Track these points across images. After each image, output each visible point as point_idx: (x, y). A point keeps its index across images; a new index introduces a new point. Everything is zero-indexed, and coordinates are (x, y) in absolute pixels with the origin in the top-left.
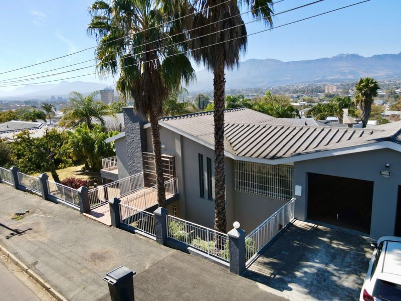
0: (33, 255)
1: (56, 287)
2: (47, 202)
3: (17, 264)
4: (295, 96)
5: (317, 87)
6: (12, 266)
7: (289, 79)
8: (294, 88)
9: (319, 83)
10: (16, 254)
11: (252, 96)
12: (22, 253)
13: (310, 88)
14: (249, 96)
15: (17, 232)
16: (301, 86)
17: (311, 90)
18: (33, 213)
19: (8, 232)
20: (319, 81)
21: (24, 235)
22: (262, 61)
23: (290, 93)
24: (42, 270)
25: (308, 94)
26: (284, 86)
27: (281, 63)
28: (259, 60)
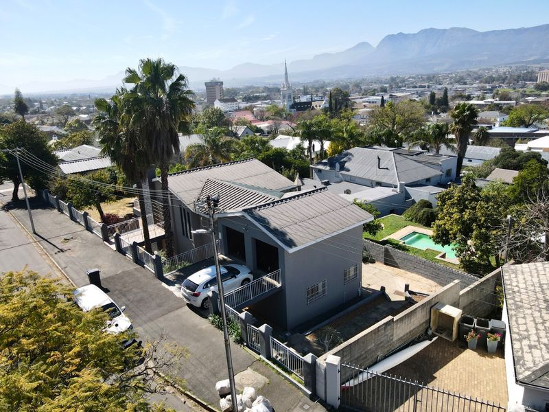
0: (66, 263)
1: (71, 278)
2: (87, 232)
3: (57, 267)
4: (488, 86)
5: (528, 72)
6: (55, 268)
7: (486, 58)
8: (490, 73)
9: (534, 66)
10: (57, 262)
11: (421, 87)
12: (61, 261)
13: (517, 73)
14: (416, 87)
15: (62, 251)
16: (502, 70)
17: (515, 77)
18: (75, 239)
19: (57, 250)
20: (535, 62)
21: (65, 253)
22: (445, 31)
23: (481, 82)
24: (68, 271)
25: (510, 83)
26: (475, 70)
27: (475, 34)
28: (440, 30)
